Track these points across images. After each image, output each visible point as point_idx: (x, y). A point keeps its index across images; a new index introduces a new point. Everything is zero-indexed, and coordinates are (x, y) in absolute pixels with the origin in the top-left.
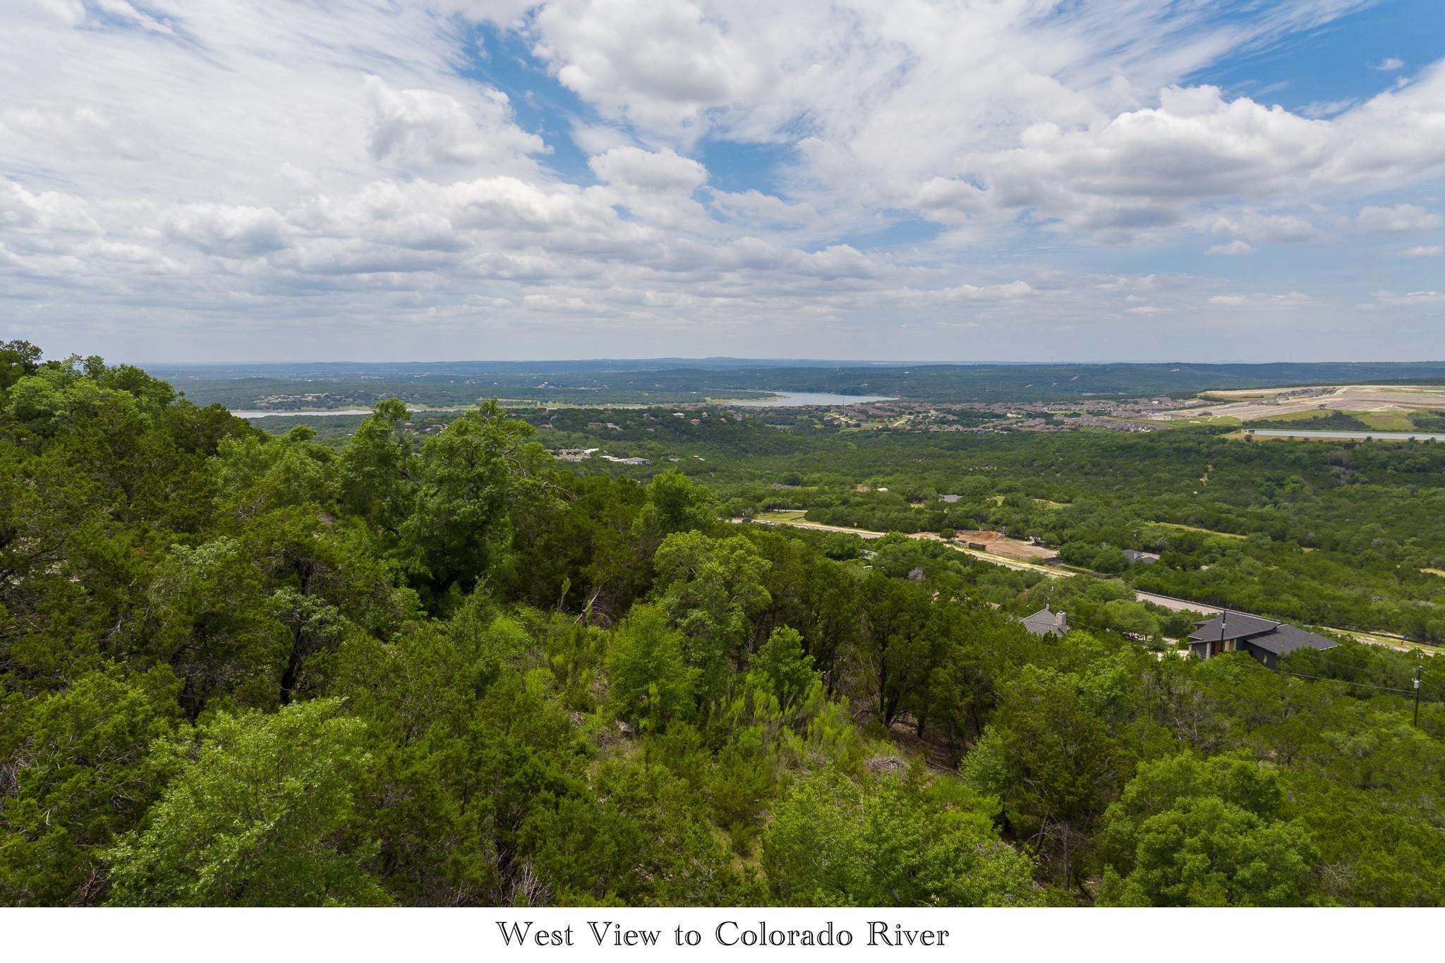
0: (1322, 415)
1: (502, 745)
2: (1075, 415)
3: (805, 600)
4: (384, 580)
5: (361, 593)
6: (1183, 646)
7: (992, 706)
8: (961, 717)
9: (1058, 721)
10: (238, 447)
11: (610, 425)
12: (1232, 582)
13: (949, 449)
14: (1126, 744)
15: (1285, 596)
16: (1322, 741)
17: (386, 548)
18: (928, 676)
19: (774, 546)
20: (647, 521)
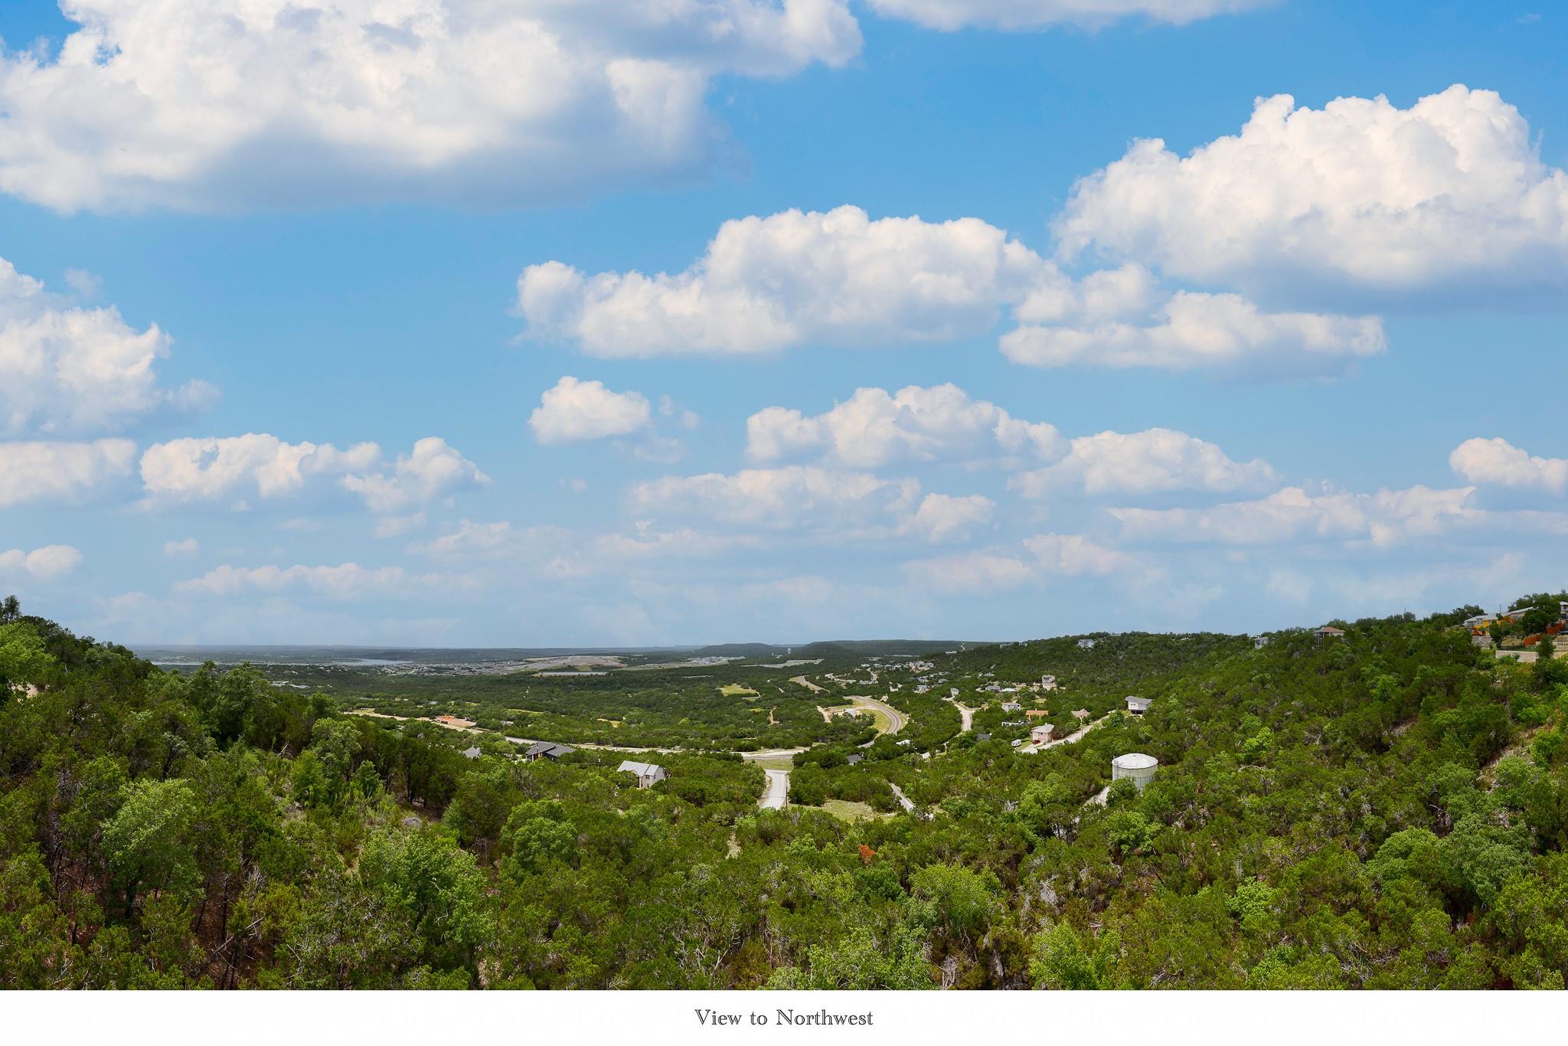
0: (564, 666)
1: (247, 810)
2: (480, 668)
3: (376, 749)
4: (203, 733)
5: (194, 738)
6: (524, 757)
7: (454, 790)
8: (441, 796)
9: (481, 793)
10: (155, 676)
11: (294, 672)
12: (539, 730)
13: (433, 682)
14: (506, 800)
15: (557, 734)
16: (573, 787)
17: (204, 720)
18: (428, 780)
19: (362, 724)
20: (309, 712)
